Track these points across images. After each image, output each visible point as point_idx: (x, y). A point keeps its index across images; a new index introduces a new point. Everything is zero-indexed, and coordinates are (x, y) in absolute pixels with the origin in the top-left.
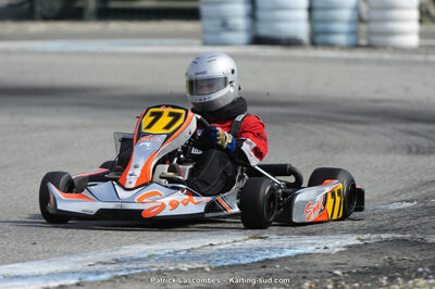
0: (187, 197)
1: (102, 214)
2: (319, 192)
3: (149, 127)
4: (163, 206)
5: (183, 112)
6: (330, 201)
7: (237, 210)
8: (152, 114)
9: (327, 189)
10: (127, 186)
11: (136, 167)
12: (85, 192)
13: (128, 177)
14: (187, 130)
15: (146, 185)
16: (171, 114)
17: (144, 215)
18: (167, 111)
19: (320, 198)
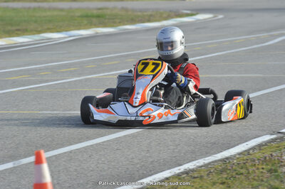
2: (233, 104)
3: (142, 71)
4: (154, 117)
5: (160, 62)
6: (239, 108)
7: (194, 116)
8: (143, 64)
9: (237, 102)
10: (134, 105)
11: (138, 94)
12: (108, 108)
13: (134, 99)
14: (163, 73)
15: (144, 104)
16: (153, 64)
17: (144, 123)
18: (151, 62)
19: (234, 107)
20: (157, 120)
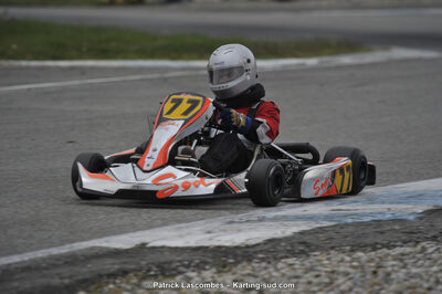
0: (199, 179)
1: (121, 194)
2: (328, 170)
3: (169, 113)
4: (176, 187)
5: (201, 99)
6: (339, 178)
7: (245, 190)
8: (173, 101)
9: (336, 166)
10: (145, 168)
11: (155, 150)
12: (108, 174)
13: (146, 160)
14: (204, 116)
15: (163, 167)
16: (189, 102)
17: (158, 196)
18: (186, 97)
20: (179, 193)
